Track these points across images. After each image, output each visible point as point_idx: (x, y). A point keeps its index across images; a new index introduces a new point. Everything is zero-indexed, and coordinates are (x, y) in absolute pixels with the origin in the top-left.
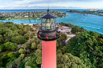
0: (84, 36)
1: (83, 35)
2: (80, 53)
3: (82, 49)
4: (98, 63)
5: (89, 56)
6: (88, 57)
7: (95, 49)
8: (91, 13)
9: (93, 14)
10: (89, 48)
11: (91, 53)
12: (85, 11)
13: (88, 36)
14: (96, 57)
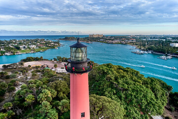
0: (102, 70)
1: (101, 68)
2: (105, 92)
3: (105, 87)
4: (126, 98)
5: (115, 92)
6: (114, 94)
7: (119, 83)
8: (95, 41)
9: (98, 41)
10: (112, 83)
11: (116, 88)
12: (87, 38)
13: (107, 69)
14: (123, 91)
